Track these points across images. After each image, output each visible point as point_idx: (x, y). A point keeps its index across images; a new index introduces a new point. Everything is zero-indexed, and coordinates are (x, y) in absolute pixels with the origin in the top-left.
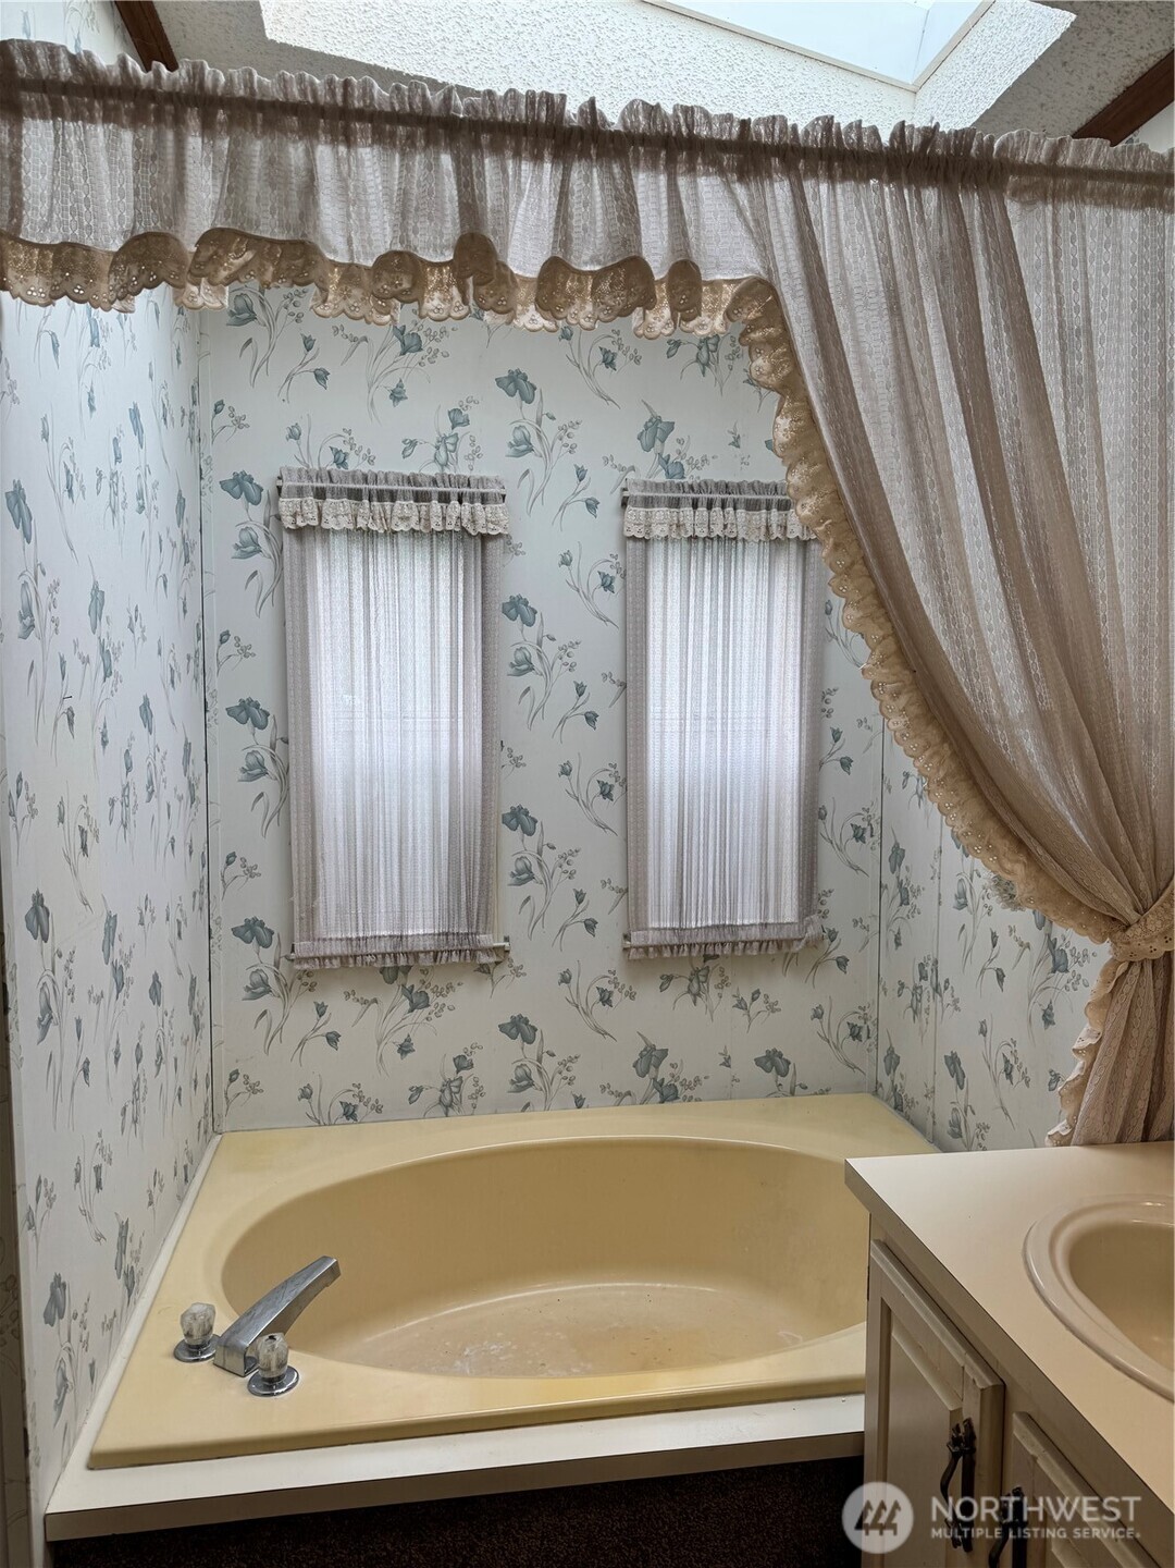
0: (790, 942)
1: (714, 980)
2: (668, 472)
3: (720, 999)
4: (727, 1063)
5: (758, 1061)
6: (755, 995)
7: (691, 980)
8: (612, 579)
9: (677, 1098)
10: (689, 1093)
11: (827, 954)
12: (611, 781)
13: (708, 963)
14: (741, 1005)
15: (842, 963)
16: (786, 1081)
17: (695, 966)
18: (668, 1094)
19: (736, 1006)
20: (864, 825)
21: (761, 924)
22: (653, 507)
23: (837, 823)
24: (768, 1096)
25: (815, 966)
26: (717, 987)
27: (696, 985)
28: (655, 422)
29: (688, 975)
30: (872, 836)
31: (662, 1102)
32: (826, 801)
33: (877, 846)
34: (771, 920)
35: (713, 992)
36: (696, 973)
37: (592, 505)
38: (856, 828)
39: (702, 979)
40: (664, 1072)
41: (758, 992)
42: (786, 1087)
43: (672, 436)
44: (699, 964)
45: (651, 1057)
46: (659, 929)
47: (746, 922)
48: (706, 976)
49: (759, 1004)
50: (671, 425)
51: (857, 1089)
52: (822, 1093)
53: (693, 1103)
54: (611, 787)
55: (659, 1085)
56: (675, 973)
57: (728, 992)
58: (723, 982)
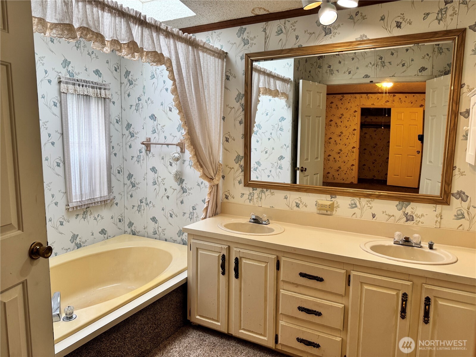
0: (107, 200)
1: (89, 213)
2: (70, 75)
3: (90, 219)
4: (93, 235)
5: (100, 233)
6: (98, 215)
7: (83, 215)
8: (57, 103)
9: (81, 247)
10: (84, 245)
11: (113, 202)
12: (59, 162)
13: (87, 209)
14: (95, 219)
15: (117, 204)
16: (106, 236)
17: (84, 211)
18: (79, 246)
19: (94, 219)
20: (120, 170)
21: (100, 197)
22: (68, 84)
23: (114, 170)
24: (102, 241)
25: (111, 206)
26: (89, 215)
27: (84, 216)
28: (65, 61)
29: (82, 213)
30: (122, 172)
31: (78, 249)
32: (112, 165)
33: (123, 174)
34: (102, 196)
35: (89, 217)
36: (84, 212)
37: (50, 82)
38: (118, 170)
39: (86, 214)
40: (78, 241)
41: (99, 215)
42: (106, 238)
43: (70, 65)
44: (85, 210)
45: (75, 237)
46: (76, 202)
47: (97, 197)
48: (87, 213)
49: (99, 218)
50: (70, 62)
51: (121, 234)
52: (114, 237)
53: (85, 247)
54: (60, 163)
55: (76, 244)
56: (79, 213)
57: (92, 216)
58: (91, 214)
